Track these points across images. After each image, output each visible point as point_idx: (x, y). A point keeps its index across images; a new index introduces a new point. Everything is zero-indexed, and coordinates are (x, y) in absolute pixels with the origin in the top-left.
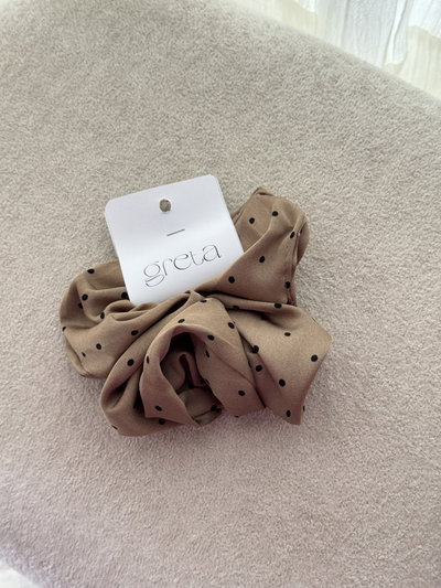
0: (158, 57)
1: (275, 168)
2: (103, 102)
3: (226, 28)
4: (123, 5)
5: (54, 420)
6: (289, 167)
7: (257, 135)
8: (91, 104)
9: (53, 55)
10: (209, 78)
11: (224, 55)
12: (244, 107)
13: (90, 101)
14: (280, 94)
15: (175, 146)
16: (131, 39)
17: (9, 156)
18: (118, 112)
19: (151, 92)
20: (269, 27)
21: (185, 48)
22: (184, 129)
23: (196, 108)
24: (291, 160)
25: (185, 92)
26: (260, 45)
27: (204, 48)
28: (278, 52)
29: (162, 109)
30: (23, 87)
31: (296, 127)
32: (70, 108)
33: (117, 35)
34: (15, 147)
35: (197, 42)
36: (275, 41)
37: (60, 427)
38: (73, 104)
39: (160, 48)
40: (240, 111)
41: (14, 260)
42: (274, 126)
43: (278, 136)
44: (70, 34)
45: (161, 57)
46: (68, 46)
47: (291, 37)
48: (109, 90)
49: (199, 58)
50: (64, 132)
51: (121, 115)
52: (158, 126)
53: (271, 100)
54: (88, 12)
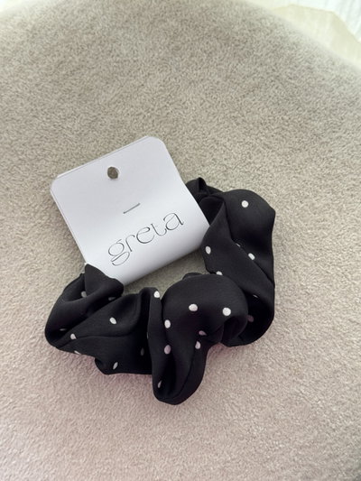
0: (217, 79)
1: (321, 217)
2: (154, 118)
3: (290, 58)
4: (188, 18)
5: (54, 449)
6: (336, 218)
7: (307, 178)
8: (141, 117)
9: (109, 59)
10: (266, 109)
11: (285, 87)
12: (298, 146)
13: (141, 114)
14: (337, 138)
15: (221, 176)
16: (192, 56)
17: (49, 158)
18: (167, 130)
19: (205, 115)
20: (333, 64)
21: (246, 73)
22: (233, 159)
23: (248, 139)
24: (340, 210)
25: (239, 120)
26: (323, 83)
27: (265, 77)
28: (341, 94)
29: (213, 134)
30: (74, 88)
31: (350, 176)
32: (119, 118)
33: (178, 48)
34: (57, 150)
35: (259, 69)
36: (339, 81)
37: (59, 459)
38: (122, 114)
39: (220, 70)
40: (294, 150)
41: (38, 270)
42: (327, 171)
43: (329, 182)
44: (129, 40)
45: (220, 79)
46: (125, 52)
47: (355, 78)
48: (161, 105)
49: (258, 87)
50: (110, 142)
51: (170, 134)
52: (206, 151)
53: (327, 143)
54: (151, 19)
